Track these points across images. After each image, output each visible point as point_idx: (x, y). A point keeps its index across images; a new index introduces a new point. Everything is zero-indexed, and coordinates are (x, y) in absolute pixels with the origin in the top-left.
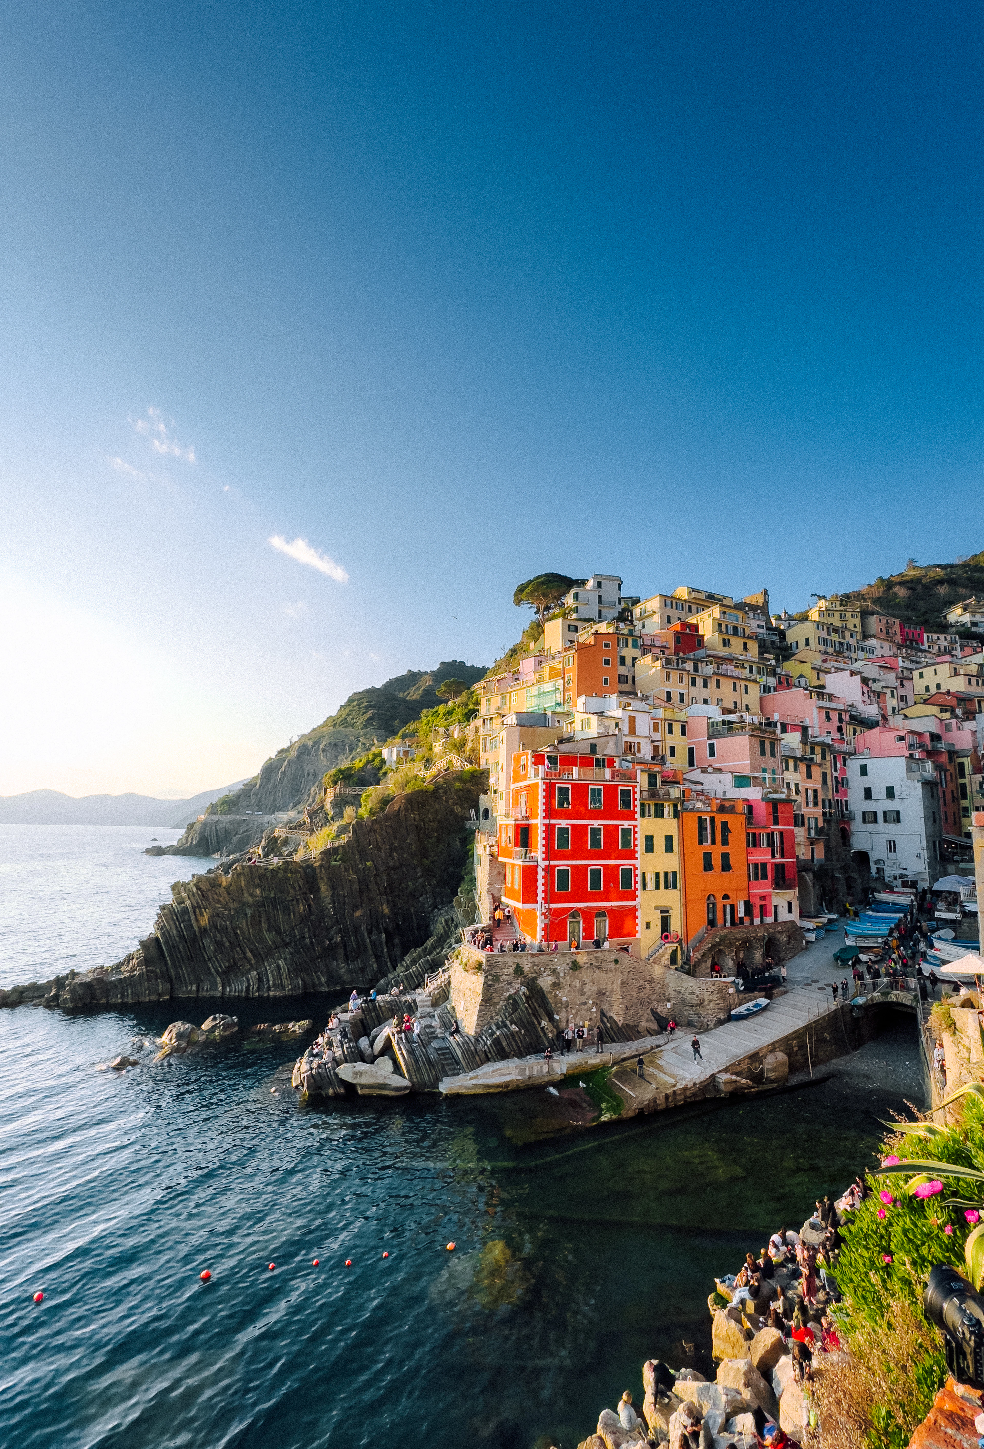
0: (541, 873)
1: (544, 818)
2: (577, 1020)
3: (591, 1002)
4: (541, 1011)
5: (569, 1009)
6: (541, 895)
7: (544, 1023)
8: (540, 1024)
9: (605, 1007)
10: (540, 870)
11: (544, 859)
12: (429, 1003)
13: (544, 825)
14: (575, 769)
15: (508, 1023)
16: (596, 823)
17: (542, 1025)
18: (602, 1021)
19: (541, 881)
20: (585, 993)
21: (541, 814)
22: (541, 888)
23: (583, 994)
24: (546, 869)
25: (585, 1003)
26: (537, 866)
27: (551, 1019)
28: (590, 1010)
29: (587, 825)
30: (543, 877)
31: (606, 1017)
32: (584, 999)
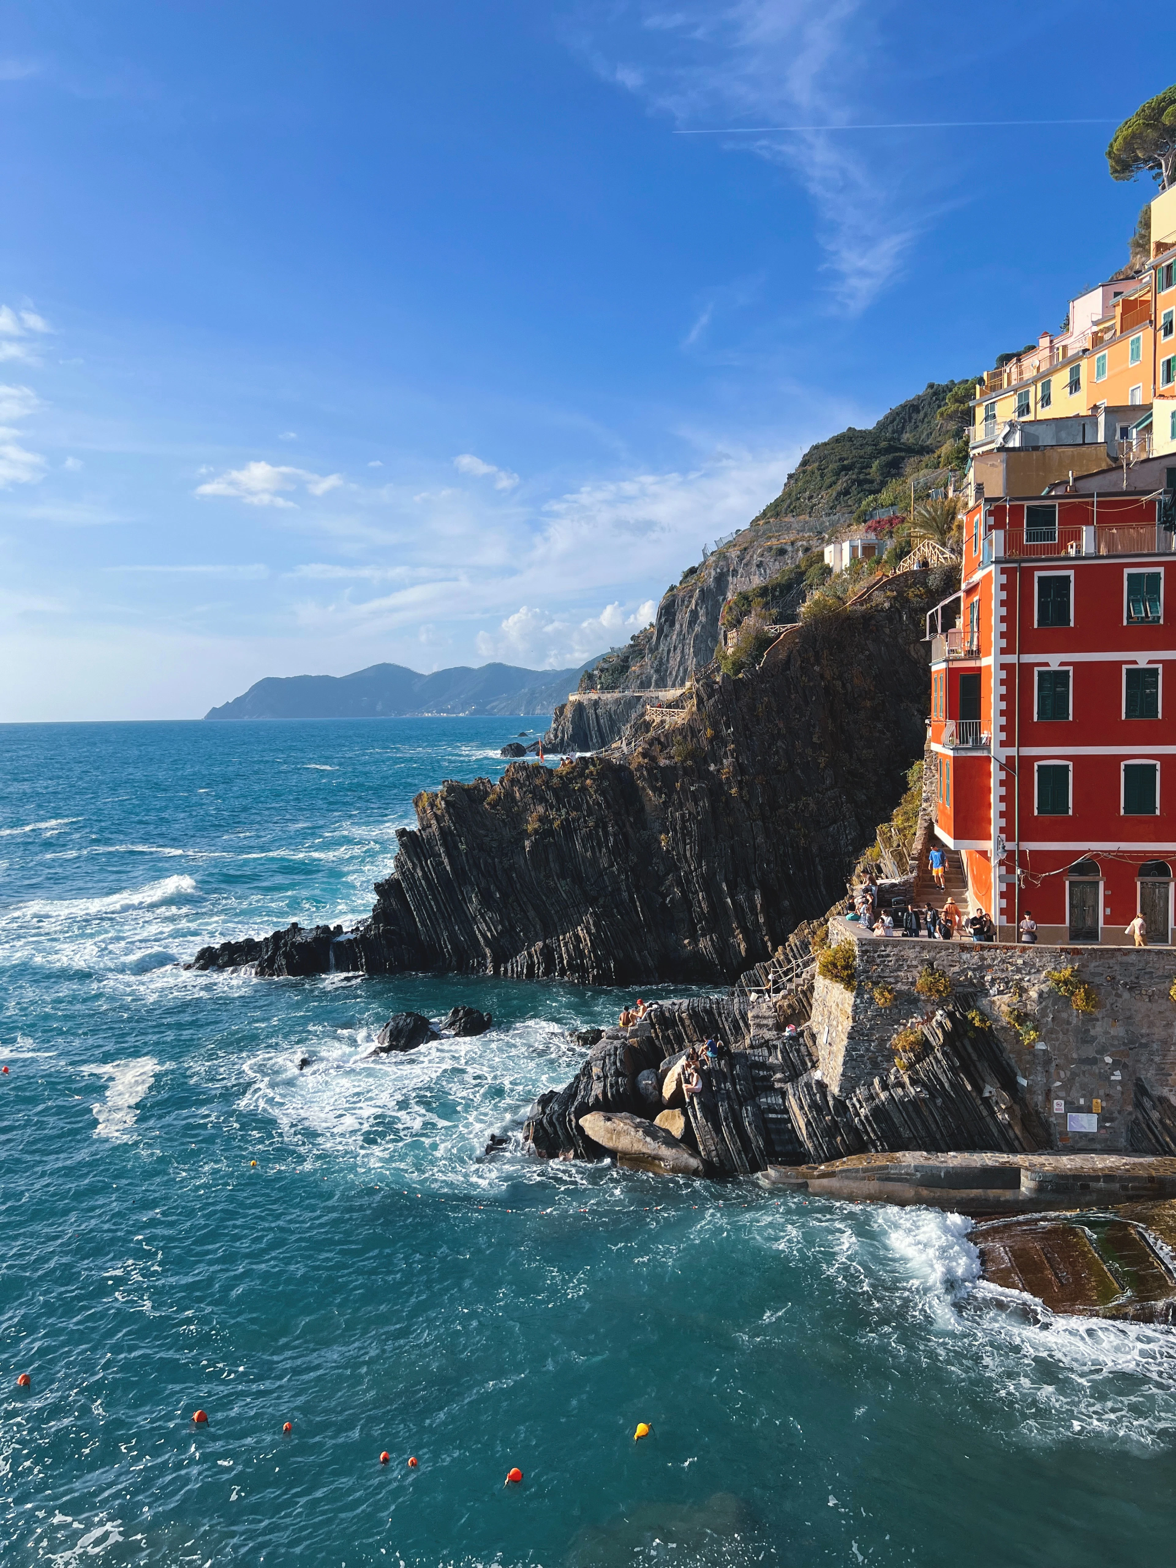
0: (996, 775)
1: (1003, 651)
2: (1074, 1093)
3: (1108, 1060)
4: (983, 1067)
5: (1052, 1069)
6: (995, 823)
7: (988, 1090)
8: (979, 1089)
9: (1149, 1075)
10: (993, 767)
11: (1003, 744)
12: (770, 1022)
13: (1003, 667)
14: (1087, 533)
15: (906, 1080)
16: (1142, 659)
17: (987, 1094)
18: (1139, 1105)
19: (995, 792)
20: (1094, 1038)
21: (995, 641)
22: (995, 807)
23: (1085, 1039)
24: (1008, 765)
25: (1094, 1061)
26: (988, 759)
27: (1009, 1084)
28: (1105, 1078)
29: (1119, 664)
30: (1002, 783)
31: (1150, 1097)
32: (1090, 1051)
